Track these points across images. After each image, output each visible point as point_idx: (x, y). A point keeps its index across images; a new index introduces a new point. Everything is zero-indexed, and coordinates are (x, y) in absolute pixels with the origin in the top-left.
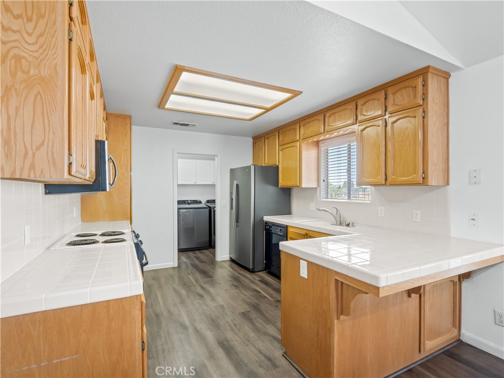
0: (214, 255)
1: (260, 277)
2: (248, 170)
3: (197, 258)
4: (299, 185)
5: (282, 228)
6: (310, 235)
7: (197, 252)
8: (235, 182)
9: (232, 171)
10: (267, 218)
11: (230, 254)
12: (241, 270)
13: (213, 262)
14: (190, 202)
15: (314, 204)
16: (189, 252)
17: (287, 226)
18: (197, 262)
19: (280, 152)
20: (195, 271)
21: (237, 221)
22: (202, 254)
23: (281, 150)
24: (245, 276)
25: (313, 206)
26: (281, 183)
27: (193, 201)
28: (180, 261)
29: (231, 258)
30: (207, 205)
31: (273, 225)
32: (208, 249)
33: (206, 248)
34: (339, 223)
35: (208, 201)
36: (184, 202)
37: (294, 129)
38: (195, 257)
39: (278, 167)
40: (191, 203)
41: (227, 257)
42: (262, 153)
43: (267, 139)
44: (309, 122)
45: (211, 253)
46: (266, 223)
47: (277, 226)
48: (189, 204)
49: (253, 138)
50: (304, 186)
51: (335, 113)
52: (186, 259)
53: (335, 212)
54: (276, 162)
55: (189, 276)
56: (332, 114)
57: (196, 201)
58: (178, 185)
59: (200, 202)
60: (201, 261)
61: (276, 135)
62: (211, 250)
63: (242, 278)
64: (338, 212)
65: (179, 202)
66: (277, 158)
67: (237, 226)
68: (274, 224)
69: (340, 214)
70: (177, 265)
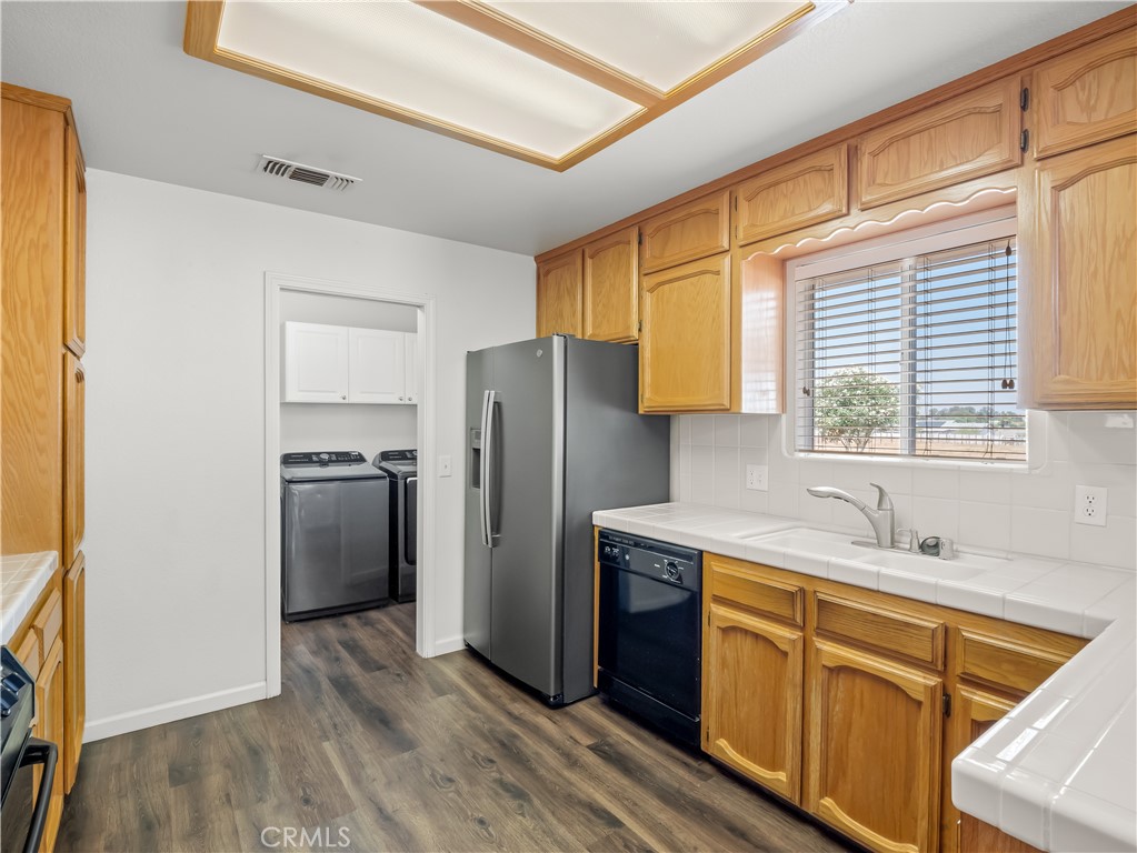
0: (411, 633)
1: (590, 729)
2: (540, 353)
3: (353, 647)
4: (727, 404)
5: (677, 560)
6: (821, 596)
7: (350, 620)
8: (489, 397)
9: (475, 360)
10: (605, 518)
11: (465, 630)
12: (514, 700)
13: (406, 661)
14: (326, 457)
15: (767, 467)
16: (322, 621)
17: (701, 552)
18: (353, 669)
19: (648, 297)
20: (346, 714)
21: (496, 526)
22: (369, 629)
23: (651, 290)
24: (536, 731)
25: (759, 477)
26: (650, 399)
27: (337, 454)
28: (291, 664)
29: (468, 645)
30: (381, 468)
31: (637, 545)
32: (384, 606)
33: (379, 605)
34: (887, 539)
35: (385, 456)
36: (307, 459)
37: (707, 212)
38: (345, 645)
39: (635, 348)
40: (330, 461)
41: (454, 641)
42: (573, 305)
43: (592, 257)
44: (776, 184)
45: (396, 621)
46: (605, 535)
47: (651, 548)
48: (323, 463)
49: (536, 258)
50: (746, 408)
51: (906, 136)
52: (314, 653)
53: (871, 500)
54: (628, 328)
55: (326, 745)
56: (892, 141)
57: (347, 454)
58: (285, 405)
59: (360, 459)
60: (369, 664)
61: (629, 243)
62: (395, 610)
63: (530, 744)
64: (886, 500)
65: (288, 460)
66: (635, 317)
67: (495, 542)
68: (639, 542)
69: (892, 509)
70: (276, 690)
